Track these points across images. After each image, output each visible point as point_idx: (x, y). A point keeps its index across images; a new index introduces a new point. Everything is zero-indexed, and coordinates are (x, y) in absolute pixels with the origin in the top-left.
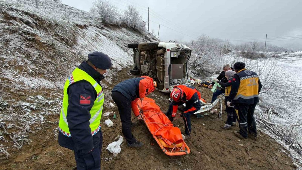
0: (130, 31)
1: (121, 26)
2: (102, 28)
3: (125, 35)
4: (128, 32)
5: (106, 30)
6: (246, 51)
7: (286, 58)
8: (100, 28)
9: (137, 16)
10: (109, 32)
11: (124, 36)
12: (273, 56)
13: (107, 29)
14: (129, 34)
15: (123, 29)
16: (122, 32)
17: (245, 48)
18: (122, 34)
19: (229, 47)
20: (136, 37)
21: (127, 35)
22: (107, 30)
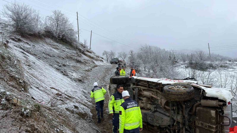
0: (57, 42)
1: (45, 36)
2: (19, 40)
3: (52, 48)
4: (55, 44)
5: (25, 43)
6: (194, 62)
7: (233, 68)
8: (16, 41)
9: (66, 23)
10: (30, 45)
11: (51, 50)
12: (221, 66)
13: (26, 41)
14: (57, 47)
15: (48, 40)
16: (48, 44)
17: (192, 58)
18: (49, 48)
19: (175, 57)
20: (67, 50)
21: (54, 48)
22: (27, 43)
